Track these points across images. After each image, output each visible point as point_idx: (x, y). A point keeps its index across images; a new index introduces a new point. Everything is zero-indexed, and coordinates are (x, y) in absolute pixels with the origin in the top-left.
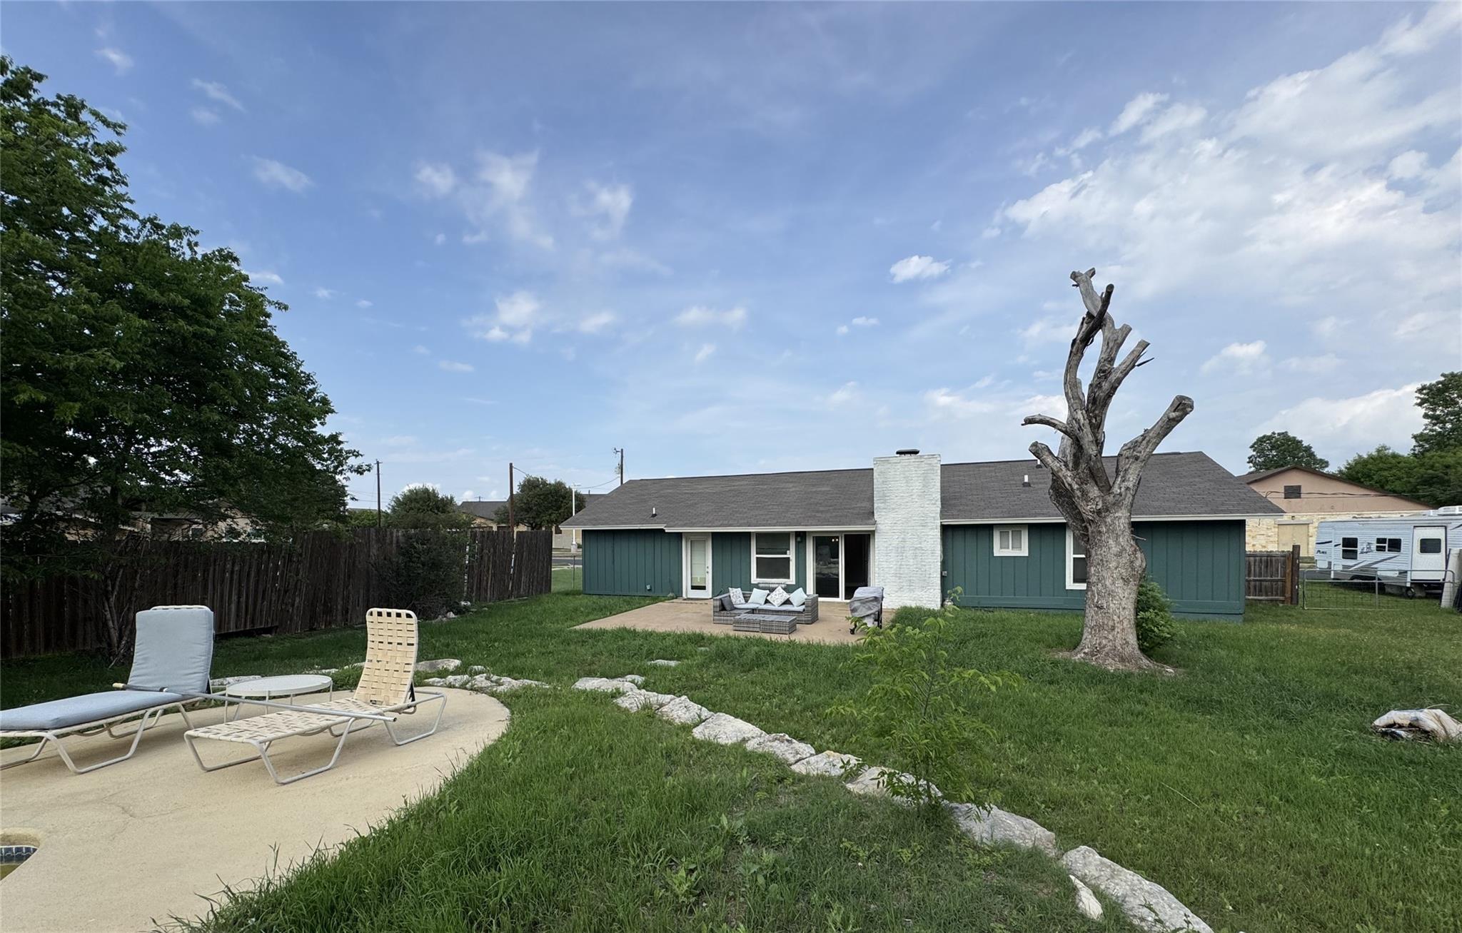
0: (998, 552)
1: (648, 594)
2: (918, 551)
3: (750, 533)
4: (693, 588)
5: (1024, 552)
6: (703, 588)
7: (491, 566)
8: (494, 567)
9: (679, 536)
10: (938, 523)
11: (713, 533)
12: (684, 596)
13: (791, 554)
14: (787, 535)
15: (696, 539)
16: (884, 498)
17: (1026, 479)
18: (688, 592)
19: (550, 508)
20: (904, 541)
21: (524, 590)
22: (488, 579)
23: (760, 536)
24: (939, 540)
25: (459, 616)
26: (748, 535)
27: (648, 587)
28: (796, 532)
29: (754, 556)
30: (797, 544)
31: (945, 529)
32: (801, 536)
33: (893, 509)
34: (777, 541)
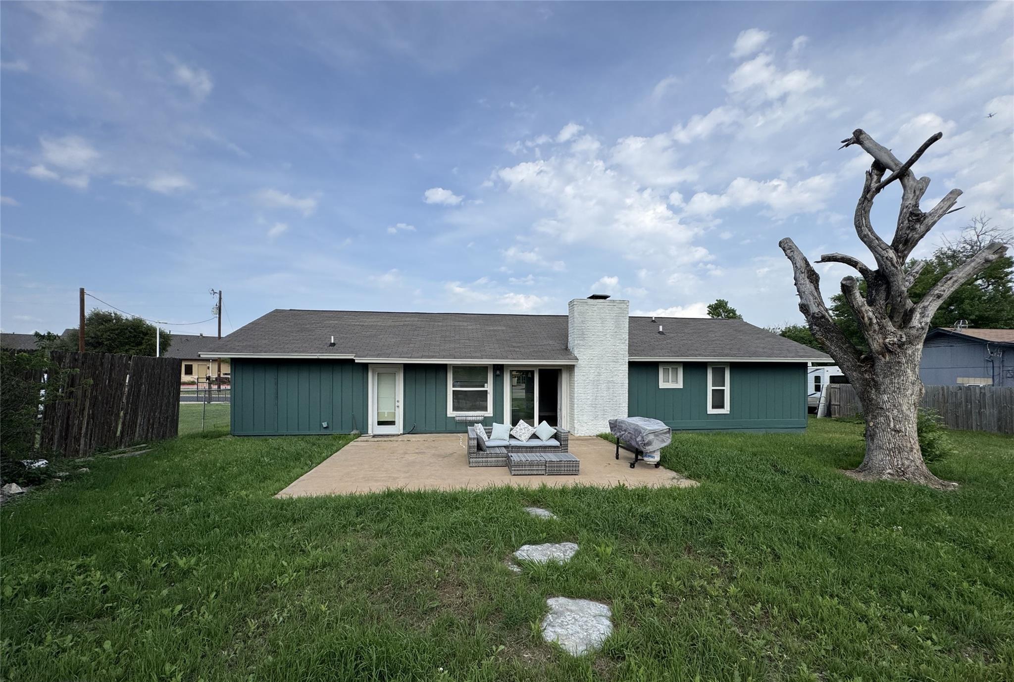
0: (662, 385)
1: (323, 432)
2: (610, 384)
3: (446, 365)
4: (380, 423)
5: (680, 385)
6: (392, 423)
7: (87, 404)
8: (93, 405)
9: (365, 367)
10: (627, 360)
11: (405, 365)
12: (370, 432)
13: (489, 387)
14: (484, 369)
15: (386, 370)
16: (583, 336)
17: (661, 329)
18: (373, 428)
19: (126, 344)
20: (599, 374)
21: (140, 436)
22: (81, 423)
23: (457, 369)
24: (627, 374)
25: (32, 488)
26: (444, 368)
27: (325, 425)
28: (494, 365)
29: (450, 389)
30: (496, 377)
31: (631, 365)
32: (499, 369)
33: (591, 346)
34: (475, 373)
